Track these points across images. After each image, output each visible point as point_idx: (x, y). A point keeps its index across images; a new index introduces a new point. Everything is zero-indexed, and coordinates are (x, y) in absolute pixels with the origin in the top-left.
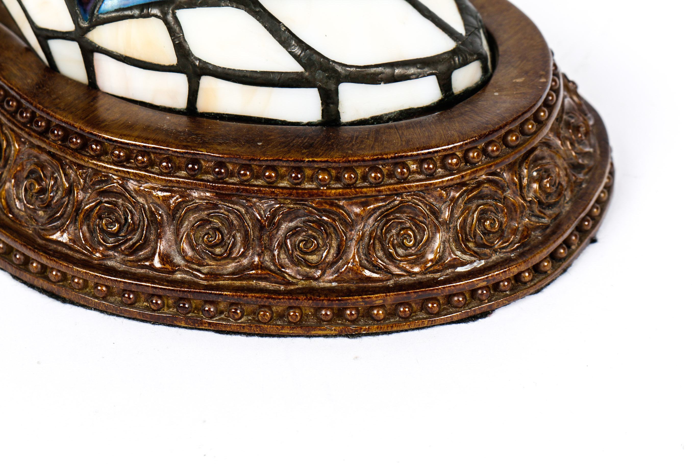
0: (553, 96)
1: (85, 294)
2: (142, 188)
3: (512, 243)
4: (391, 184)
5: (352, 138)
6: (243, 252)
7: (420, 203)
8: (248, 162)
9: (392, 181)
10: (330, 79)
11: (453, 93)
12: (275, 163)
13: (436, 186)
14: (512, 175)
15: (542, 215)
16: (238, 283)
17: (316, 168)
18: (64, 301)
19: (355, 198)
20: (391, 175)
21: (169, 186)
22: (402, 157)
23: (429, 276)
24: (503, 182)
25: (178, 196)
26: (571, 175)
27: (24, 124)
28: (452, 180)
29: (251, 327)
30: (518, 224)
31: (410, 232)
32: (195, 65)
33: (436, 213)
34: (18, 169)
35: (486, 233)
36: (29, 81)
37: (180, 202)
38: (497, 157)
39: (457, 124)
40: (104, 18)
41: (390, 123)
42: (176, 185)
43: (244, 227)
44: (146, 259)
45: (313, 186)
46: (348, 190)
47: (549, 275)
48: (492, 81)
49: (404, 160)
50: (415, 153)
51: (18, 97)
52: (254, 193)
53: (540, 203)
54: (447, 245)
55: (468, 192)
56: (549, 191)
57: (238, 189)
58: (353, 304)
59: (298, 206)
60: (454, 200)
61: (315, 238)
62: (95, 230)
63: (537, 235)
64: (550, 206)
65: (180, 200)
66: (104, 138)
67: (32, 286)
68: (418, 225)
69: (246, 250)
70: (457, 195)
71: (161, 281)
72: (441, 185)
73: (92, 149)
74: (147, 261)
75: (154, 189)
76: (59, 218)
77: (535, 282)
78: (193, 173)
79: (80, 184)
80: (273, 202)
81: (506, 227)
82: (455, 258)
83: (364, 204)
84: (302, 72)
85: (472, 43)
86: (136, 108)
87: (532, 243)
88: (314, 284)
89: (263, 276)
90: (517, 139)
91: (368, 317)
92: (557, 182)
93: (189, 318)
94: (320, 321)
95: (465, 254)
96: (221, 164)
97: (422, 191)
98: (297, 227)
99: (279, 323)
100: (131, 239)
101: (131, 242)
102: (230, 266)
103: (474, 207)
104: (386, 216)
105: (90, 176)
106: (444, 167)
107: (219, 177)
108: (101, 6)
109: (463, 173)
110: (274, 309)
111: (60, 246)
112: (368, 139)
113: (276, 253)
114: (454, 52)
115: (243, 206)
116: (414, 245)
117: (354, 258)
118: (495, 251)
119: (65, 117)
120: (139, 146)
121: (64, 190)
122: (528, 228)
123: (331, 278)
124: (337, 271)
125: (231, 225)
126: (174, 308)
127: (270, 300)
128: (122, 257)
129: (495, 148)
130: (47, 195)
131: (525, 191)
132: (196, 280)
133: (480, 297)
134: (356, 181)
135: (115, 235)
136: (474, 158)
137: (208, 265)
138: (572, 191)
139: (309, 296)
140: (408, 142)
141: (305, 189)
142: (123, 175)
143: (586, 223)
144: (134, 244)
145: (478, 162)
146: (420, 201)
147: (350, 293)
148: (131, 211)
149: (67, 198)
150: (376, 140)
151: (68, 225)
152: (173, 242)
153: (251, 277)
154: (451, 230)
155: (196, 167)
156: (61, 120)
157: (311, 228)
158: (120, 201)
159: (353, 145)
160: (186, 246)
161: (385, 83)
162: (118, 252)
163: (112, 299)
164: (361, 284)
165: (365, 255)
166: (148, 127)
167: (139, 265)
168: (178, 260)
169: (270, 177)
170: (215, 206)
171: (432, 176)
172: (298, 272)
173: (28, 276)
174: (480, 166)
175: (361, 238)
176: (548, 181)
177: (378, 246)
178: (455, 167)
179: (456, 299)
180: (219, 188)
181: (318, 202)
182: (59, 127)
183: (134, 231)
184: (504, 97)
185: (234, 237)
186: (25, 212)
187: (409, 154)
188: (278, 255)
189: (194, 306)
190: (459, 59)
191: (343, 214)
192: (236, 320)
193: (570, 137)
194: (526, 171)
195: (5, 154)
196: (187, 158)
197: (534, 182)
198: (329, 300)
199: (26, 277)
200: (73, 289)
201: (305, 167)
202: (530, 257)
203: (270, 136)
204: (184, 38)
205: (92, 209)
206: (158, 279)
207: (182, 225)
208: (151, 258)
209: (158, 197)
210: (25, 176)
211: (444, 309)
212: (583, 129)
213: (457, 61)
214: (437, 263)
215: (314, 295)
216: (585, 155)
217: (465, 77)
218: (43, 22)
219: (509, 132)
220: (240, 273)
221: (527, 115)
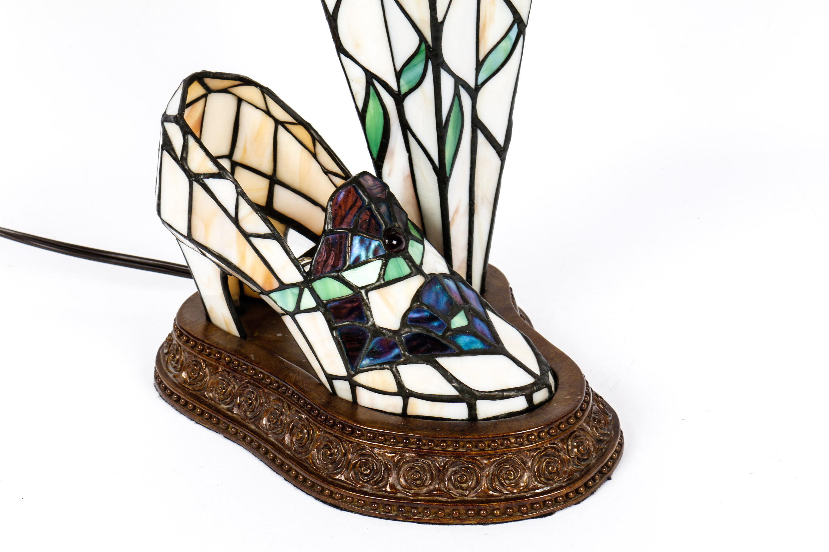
0: (585, 405)
1: (353, 505)
2: (381, 452)
3: (564, 478)
4: (502, 449)
5: (483, 427)
6: (430, 483)
7: (516, 458)
8: (432, 439)
9: (502, 447)
10: (472, 398)
11: (534, 404)
12: (446, 439)
13: (524, 450)
14: (563, 444)
15: (580, 465)
16: (428, 498)
17: (466, 441)
18: (342, 509)
19: (484, 456)
20: (502, 444)
21: (394, 451)
22: (507, 435)
23: (522, 494)
24: (558, 448)
25: (398, 456)
26: (596, 445)
27: (322, 422)
28: (532, 446)
29: (434, 520)
30: (567, 469)
31: (512, 472)
32: (406, 392)
33: (525, 463)
34: (319, 444)
35: (550, 473)
36: (324, 400)
37: (400, 459)
38: (555, 435)
39: (534, 420)
40: (362, 370)
41: (503, 419)
42: (398, 450)
43: (431, 470)
44: (383, 487)
45: (464, 450)
46: (481, 452)
47: (583, 495)
48: (554, 398)
49: (508, 437)
50: (513, 434)
51: (319, 409)
52: (436, 454)
53: (578, 458)
54: (530, 479)
55: (540, 453)
56: (583, 452)
57: (428, 452)
58: (484, 508)
59: (457, 460)
60: (534, 457)
61: (465, 476)
62: (358, 473)
63: (577, 475)
64: (584, 460)
65: (400, 458)
66: (363, 428)
67: (325, 503)
68: (516, 469)
69: (432, 482)
70: (535, 454)
71: (390, 497)
72: (526, 449)
73: (357, 433)
74: (383, 488)
75: (387, 452)
76: (340, 468)
77: (576, 498)
78: (406, 444)
79: (350, 451)
80: (445, 458)
81: (560, 470)
82: (534, 485)
83: (489, 459)
84: (458, 395)
85: (543, 379)
86: (377, 413)
87: (574, 478)
88: (465, 498)
89: (440, 494)
90: (565, 427)
91: (492, 515)
92: (588, 448)
93: (404, 516)
94: (468, 516)
95: (540, 483)
96: (419, 440)
97: (517, 452)
98: (457, 470)
99: (448, 518)
100: (375, 477)
101: (375, 479)
102: (424, 490)
103: (543, 460)
104: (500, 464)
105: (355, 447)
106: (528, 440)
107: (419, 446)
108: (360, 364)
109: (538, 443)
110: (446, 511)
111: (340, 482)
112: (490, 427)
113: (446, 483)
114: (533, 384)
115: (430, 460)
116: (514, 479)
117: (484, 485)
118: (555, 482)
119: (343, 418)
120: (380, 431)
121: (342, 453)
122: (572, 471)
123: (474, 495)
124: (476, 492)
125: (424, 470)
126: (397, 511)
127: (444, 506)
128: (371, 486)
129: (553, 431)
130: (333, 457)
131: (570, 452)
132: (407, 497)
133: (548, 505)
134: (485, 447)
135: (367, 475)
136: (542, 436)
137: (413, 489)
138: (596, 453)
139: (463, 504)
140: (510, 428)
141: (460, 452)
142: (372, 446)
143: (604, 469)
144: (377, 480)
145: (545, 438)
146: (517, 457)
147: (482, 502)
148: (375, 464)
149: (344, 458)
150: (494, 427)
151: (344, 471)
152: (396, 479)
153: (434, 495)
154: (532, 471)
155: (408, 441)
156: (341, 420)
157: (463, 470)
158: (370, 459)
159: (483, 430)
160: (402, 480)
161: (499, 400)
162: (369, 484)
163: (366, 508)
164: (488, 498)
165: (490, 484)
166: (384, 422)
167: (379, 490)
168: (399, 487)
169: (443, 446)
170: (417, 460)
171: (522, 444)
172: (457, 493)
173: (323, 497)
174: (546, 440)
175: (488, 476)
176: (582, 448)
177: (496, 479)
178: (533, 440)
179: (535, 506)
180: (418, 452)
181: (467, 458)
182: (340, 423)
183: (377, 473)
184: (559, 406)
185: (426, 475)
186: (322, 465)
187: (511, 434)
188: (448, 484)
189: (406, 510)
190: (536, 388)
191: (479, 463)
192: (427, 516)
193: (595, 425)
194: (570, 442)
195: (311, 437)
196: (403, 437)
197: (575, 448)
198: (472, 506)
199: (322, 498)
200: (346, 503)
201: (460, 441)
202: (572, 485)
203: (443, 426)
204: (401, 379)
205: (356, 463)
206: (389, 497)
207: (401, 470)
208: (385, 486)
209: (389, 457)
210: (322, 447)
211: (530, 511)
212: (603, 422)
213: (535, 389)
214: (525, 487)
215: (465, 503)
216: (604, 435)
217: (540, 396)
218: (330, 371)
219: (561, 423)
220: (429, 493)
221: (570, 415)
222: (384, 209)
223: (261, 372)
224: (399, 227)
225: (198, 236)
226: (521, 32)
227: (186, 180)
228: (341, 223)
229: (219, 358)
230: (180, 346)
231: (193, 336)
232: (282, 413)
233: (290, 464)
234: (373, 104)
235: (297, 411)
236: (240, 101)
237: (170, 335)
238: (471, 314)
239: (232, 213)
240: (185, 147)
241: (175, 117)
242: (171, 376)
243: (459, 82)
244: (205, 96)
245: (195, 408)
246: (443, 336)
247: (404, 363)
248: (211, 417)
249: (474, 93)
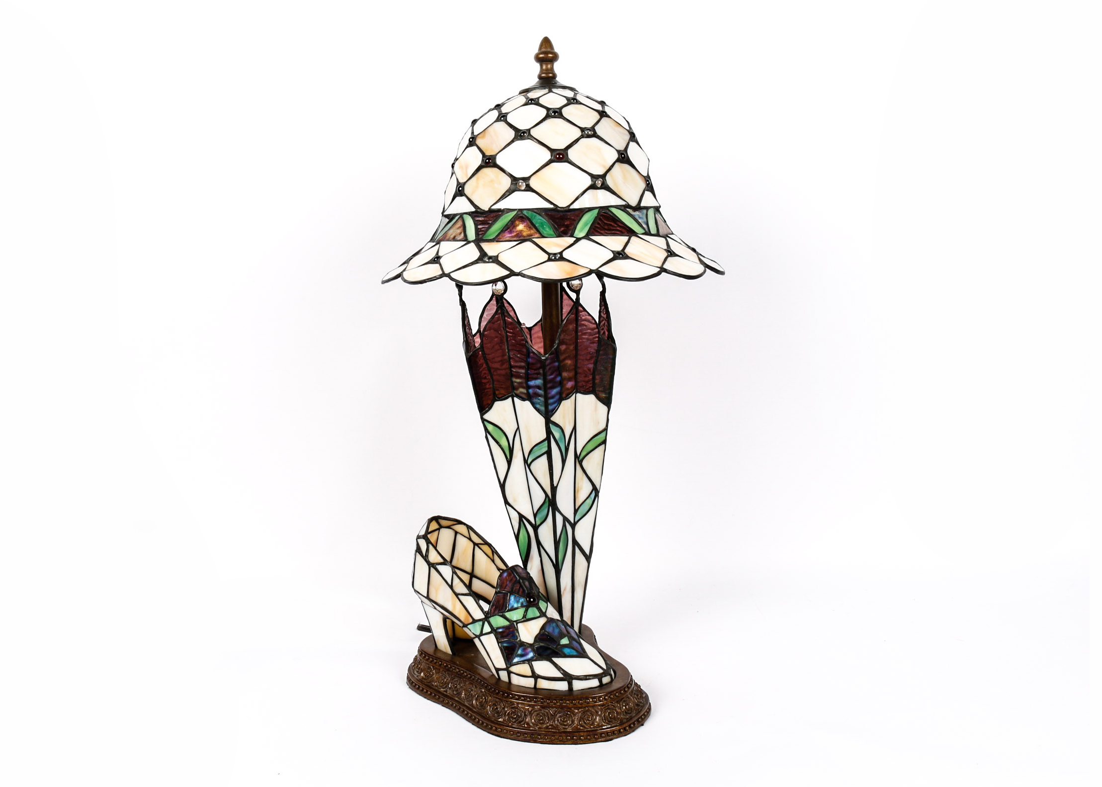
2: (522, 706)
3: (618, 722)
4: (585, 704)
5: (576, 693)
7: (593, 709)
10: (570, 679)
11: (602, 683)
14: (617, 704)
15: (626, 715)
16: (546, 730)
18: (501, 737)
19: (576, 707)
21: (529, 705)
23: (595, 728)
24: (615, 705)
26: (635, 706)
27: (492, 692)
28: (601, 704)
30: (620, 717)
31: (590, 717)
32: (536, 675)
33: (597, 712)
34: (490, 703)
35: (610, 718)
36: (493, 682)
38: (613, 699)
39: (603, 690)
40: (514, 664)
41: (586, 690)
42: (531, 705)
43: (548, 715)
45: (566, 705)
46: (574, 705)
48: (613, 680)
50: (591, 696)
51: (491, 686)
52: (551, 706)
53: (626, 712)
54: (600, 720)
55: (605, 707)
56: (628, 709)
57: (547, 706)
58: (576, 735)
59: (562, 710)
60: (602, 709)
61: (566, 718)
62: (510, 717)
63: (625, 720)
64: (629, 713)
65: (532, 708)
66: (514, 694)
67: (493, 734)
68: (592, 715)
69: (548, 721)
70: (603, 707)
71: (527, 730)
73: (510, 696)
75: (525, 706)
76: (501, 715)
78: (535, 702)
79: (506, 706)
80: (555, 709)
81: (616, 717)
82: (602, 724)
83: (578, 709)
84: (563, 677)
85: (607, 672)
86: (523, 688)
87: (624, 722)
88: (566, 730)
89: (553, 728)
90: (619, 695)
91: (580, 739)
92: (631, 707)
95: (605, 723)
96: (542, 699)
97: (593, 706)
98: (561, 715)
100: (519, 719)
102: (544, 725)
103: (607, 711)
104: (584, 712)
105: (509, 704)
107: (542, 702)
108: (513, 661)
110: (555, 737)
111: (501, 722)
112: (580, 694)
114: (603, 673)
115: (548, 710)
116: (591, 720)
117: (576, 723)
118: (613, 723)
119: (504, 690)
121: (502, 708)
122: (622, 718)
123: (570, 728)
124: (572, 727)
125: (545, 715)
127: (555, 734)
128: (517, 724)
129: (613, 696)
130: (497, 709)
131: (621, 708)
132: (536, 729)
134: (576, 703)
135: (515, 718)
136: (606, 698)
137: (539, 725)
138: (636, 711)
141: (564, 705)
142: (518, 703)
143: (640, 720)
144: (520, 721)
147: (575, 732)
148: (519, 712)
149: (503, 710)
150: (582, 694)
151: (503, 717)
152: (530, 720)
153: (550, 728)
154: (601, 716)
155: (536, 700)
156: (502, 690)
157: (565, 715)
158: (517, 709)
159: (576, 695)
160: (533, 720)
161: (584, 680)
164: (578, 730)
165: (579, 722)
166: (525, 691)
167: (521, 726)
168: (531, 724)
169: (554, 702)
170: (541, 710)
171: (596, 702)
172: (562, 727)
174: (608, 700)
175: (578, 718)
176: (628, 707)
177: (582, 720)
178: (602, 700)
180: (542, 705)
181: (567, 708)
182: (501, 692)
183: (520, 717)
184: (616, 685)
185: (545, 718)
186: (492, 714)
188: (557, 722)
189: (535, 736)
190: (604, 675)
191: (573, 712)
194: (621, 703)
195: (487, 700)
196: (534, 697)
197: (624, 706)
198: (570, 734)
201: (563, 699)
202: (623, 725)
203: (555, 693)
204: (534, 669)
205: (509, 712)
207: (532, 715)
208: (524, 724)
209: (527, 708)
210: (492, 705)
211: (600, 738)
214: (597, 725)
215: (565, 733)
216: (641, 702)
217: (606, 680)
218: (497, 666)
219: (616, 693)
220: (547, 727)
221: (621, 689)
222: (527, 583)
223: (462, 670)
224: (535, 593)
225: (432, 597)
226: (597, 495)
227: (427, 567)
228: (505, 588)
229: (441, 664)
230: (421, 660)
231: (427, 654)
232: (472, 690)
233: (475, 715)
234: (523, 531)
235: (480, 688)
236: (456, 533)
237: (416, 656)
238: (571, 638)
239: (450, 583)
240: (427, 550)
241: (423, 536)
242: (416, 676)
243: (565, 519)
244: (439, 529)
245: (427, 691)
246: (556, 648)
247: (536, 660)
248: (435, 696)
249: (573, 526)
